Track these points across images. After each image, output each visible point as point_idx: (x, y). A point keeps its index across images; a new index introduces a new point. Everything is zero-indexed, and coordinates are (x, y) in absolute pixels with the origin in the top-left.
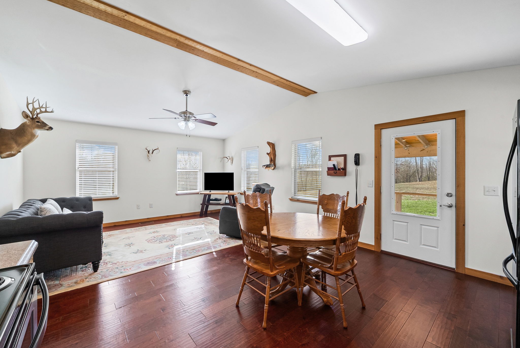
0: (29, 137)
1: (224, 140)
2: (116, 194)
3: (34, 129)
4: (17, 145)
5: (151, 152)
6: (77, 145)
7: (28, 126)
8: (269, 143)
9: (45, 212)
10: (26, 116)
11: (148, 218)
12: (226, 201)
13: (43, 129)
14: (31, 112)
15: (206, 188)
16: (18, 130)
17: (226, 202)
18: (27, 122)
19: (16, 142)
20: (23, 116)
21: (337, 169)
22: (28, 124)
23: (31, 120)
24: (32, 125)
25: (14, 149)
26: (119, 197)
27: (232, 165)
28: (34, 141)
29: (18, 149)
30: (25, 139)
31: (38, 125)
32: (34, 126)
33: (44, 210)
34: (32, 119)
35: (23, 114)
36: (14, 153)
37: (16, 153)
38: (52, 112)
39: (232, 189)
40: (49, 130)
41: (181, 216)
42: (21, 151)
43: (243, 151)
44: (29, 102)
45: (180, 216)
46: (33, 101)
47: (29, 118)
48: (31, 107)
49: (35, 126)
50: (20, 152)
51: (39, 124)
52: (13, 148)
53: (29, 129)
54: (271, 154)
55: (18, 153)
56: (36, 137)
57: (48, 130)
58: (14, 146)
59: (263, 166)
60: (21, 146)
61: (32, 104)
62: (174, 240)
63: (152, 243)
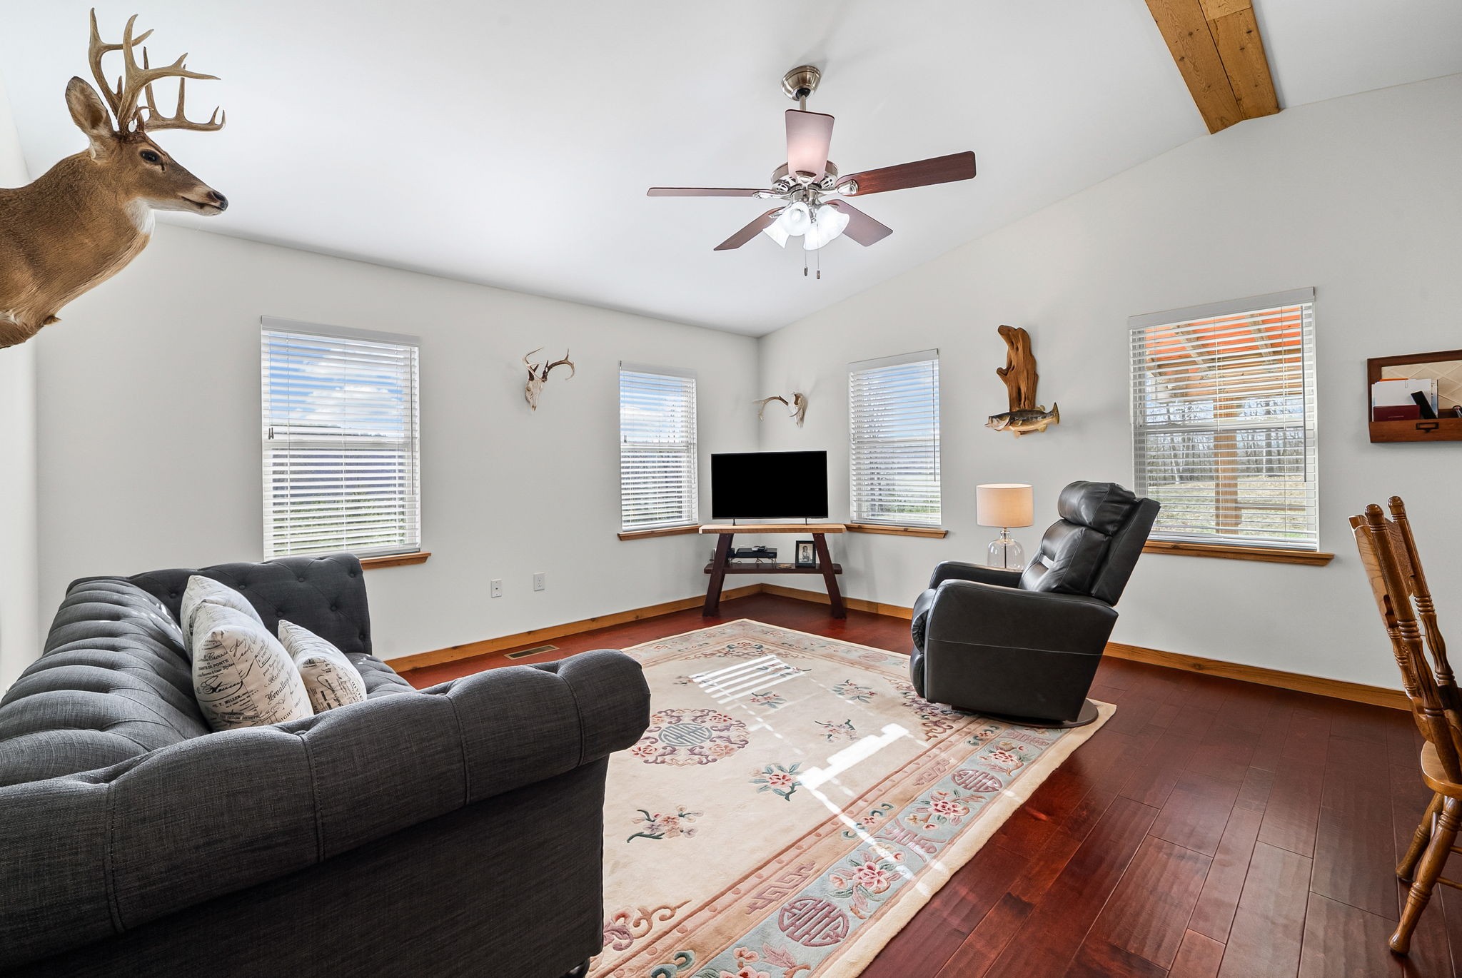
0: (106, 236)
1: (759, 340)
2: (413, 539)
3: (128, 192)
4: (35, 275)
5: (538, 374)
6: (266, 336)
7: (99, 173)
8: (1006, 332)
9: (240, 667)
10: (90, 116)
11: (529, 633)
12: (801, 556)
13: (176, 197)
14: (115, 100)
15: (720, 510)
16: (40, 193)
17: (801, 561)
18: (94, 155)
19: (33, 259)
20: (71, 109)
21: (1436, 414)
22: (99, 163)
23: (113, 144)
24: (121, 170)
25: (23, 296)
26: (430, 554)
27: (802, 426)
28: (126, 264)
29: (41, 298)
30: (84, 246)
31: (151, 174)
32: (130, 177)
33: (238, 654)
34: (123, 137)
35: (73, 100)
36: (18, 322)
37: (32, 323)
38: (211, 126)
39: (823, 512)
40: (207, 208)
41: (637, 617)
42: (56, 316)
43: (852, 374)
44: (106, 39)
45: (632, 619)
46: (128, 32)
47: (103, 131)
48: (114, 68)
49: (137, 176)
50: (51, 319)
51: (158, 168)
52: (18, 290)
53: (106, 195)
54: (1017, 374)
55: (39, 326)
56: (137, 242)
57: (201, 206)
58: (22, 275)
59: (993, 417)
60: (57, 284)
61: (121, 52)
62: (747, 742)
63: (663, 762)
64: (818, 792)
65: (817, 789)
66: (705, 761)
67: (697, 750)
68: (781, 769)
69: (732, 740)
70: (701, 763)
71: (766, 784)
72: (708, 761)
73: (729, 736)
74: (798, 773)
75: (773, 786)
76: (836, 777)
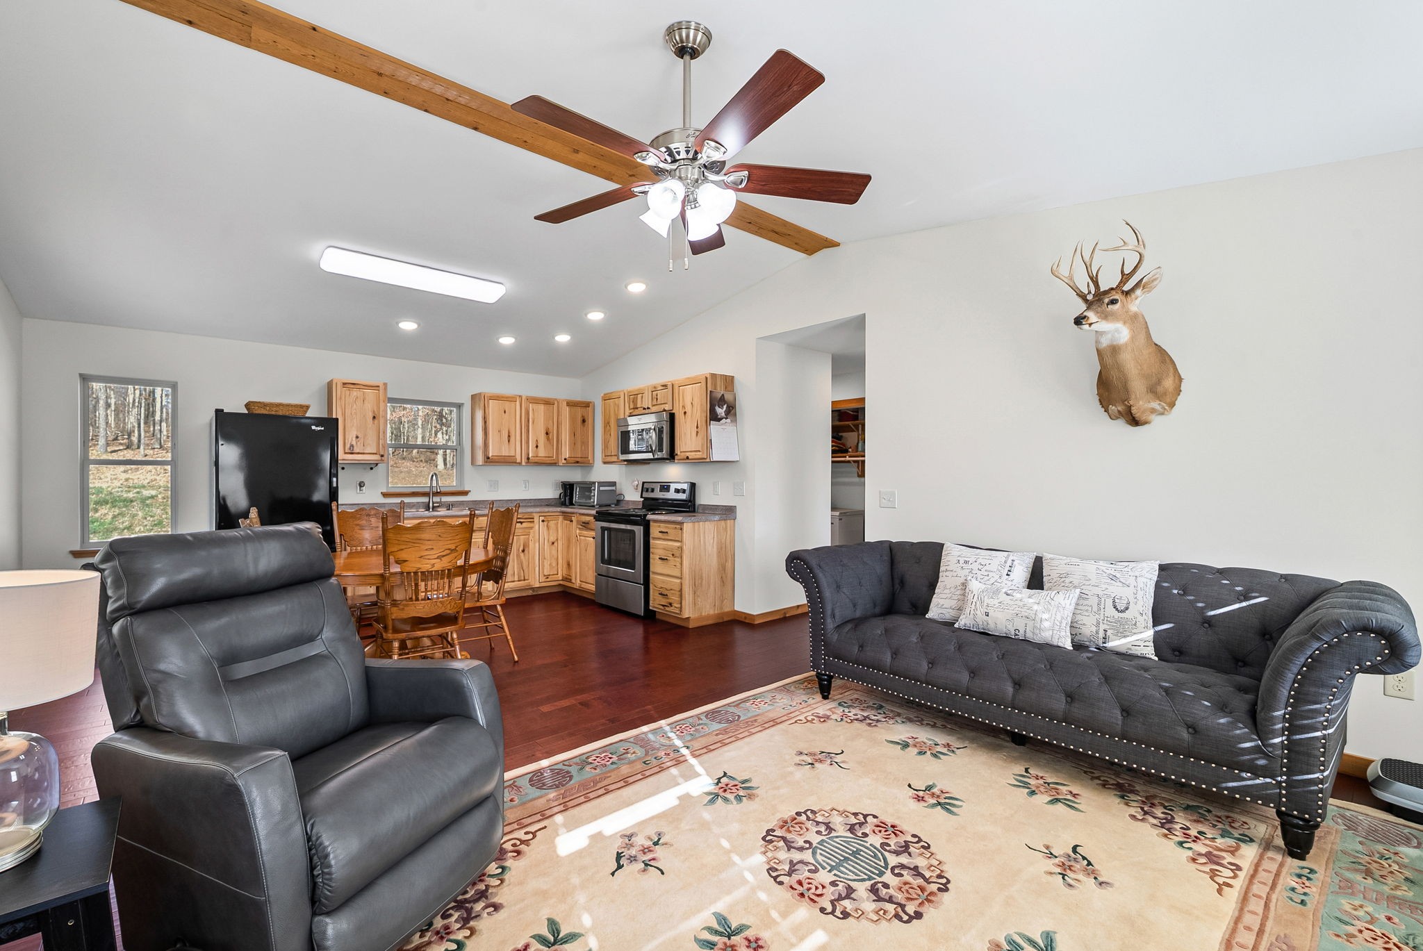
62: (764, 838)
63: (855, 814)
64: (699, 772)
65: (700, 775)
66: (809, 813)
67: (822, 828)
68: (726, 800)
69: (782, 843)
70: (813, 812)
71: (743, 785)
72: (805, 812)
73: (789, 850)
74: (710, 794)
75: (736, 783)
76: (679, 784)
